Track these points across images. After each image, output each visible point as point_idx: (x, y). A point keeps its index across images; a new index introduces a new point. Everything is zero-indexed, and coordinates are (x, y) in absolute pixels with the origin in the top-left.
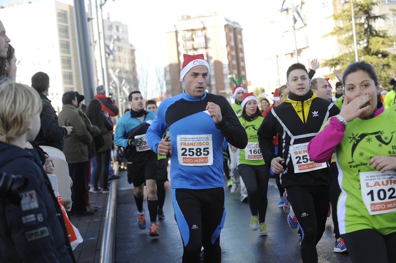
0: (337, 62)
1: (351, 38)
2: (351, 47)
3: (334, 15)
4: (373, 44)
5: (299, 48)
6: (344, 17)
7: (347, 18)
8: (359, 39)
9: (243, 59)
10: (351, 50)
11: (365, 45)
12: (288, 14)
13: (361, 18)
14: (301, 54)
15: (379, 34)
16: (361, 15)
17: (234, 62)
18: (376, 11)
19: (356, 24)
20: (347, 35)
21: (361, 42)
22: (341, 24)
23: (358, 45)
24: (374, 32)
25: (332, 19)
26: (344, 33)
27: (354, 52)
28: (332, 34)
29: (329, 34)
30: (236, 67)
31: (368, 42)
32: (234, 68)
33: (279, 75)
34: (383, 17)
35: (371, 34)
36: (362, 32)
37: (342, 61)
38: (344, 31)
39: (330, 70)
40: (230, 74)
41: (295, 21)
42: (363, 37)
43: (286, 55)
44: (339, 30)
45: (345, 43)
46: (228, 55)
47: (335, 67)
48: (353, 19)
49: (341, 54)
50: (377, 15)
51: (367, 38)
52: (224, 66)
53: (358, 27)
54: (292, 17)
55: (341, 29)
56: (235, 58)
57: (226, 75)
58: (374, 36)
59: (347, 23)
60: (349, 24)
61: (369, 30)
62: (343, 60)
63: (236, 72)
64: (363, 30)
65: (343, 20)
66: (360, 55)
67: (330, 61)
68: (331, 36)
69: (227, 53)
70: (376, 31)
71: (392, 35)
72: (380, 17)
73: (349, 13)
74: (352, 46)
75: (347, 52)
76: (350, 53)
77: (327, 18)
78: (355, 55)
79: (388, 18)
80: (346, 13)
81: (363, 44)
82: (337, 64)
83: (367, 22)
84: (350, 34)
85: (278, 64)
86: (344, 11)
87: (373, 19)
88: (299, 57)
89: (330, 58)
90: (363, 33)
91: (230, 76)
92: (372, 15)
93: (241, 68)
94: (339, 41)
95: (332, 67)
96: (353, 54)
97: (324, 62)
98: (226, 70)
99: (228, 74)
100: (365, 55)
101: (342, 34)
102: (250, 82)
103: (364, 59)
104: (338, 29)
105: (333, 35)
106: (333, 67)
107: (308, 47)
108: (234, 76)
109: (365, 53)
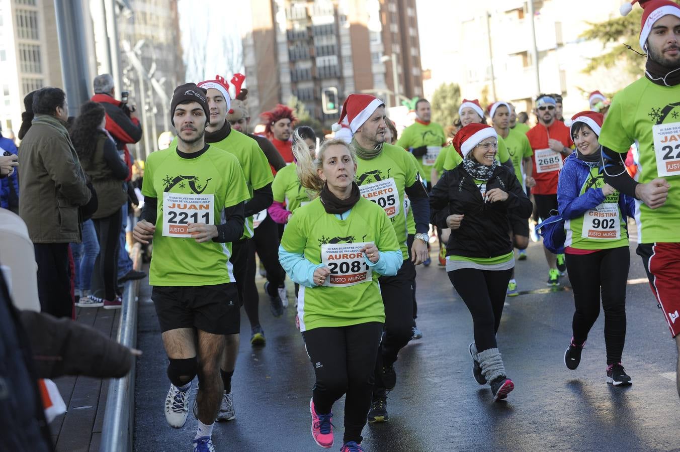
0: (620, 28)
9: (414, 22)
14: (541, 11)
17: (395, 28)
30: (398, 38)
32: (393, 41)
33: (491, 57)
37: (631, 27)
39: (604, 47)
40: (385, 54)
43: (508, 12)
46: (381, 12)
47: (615, 40)
52: (372, 36)
56: (396, 18)
57: (378, 58)
62: (633, 24)
63: (397, 48)
67: (604, 26)
69: (378, 8)
82: (619, 33)
85: (489, 31)
88: (536, 17)
89: (605, 19)
91: (384, 59)
93: (409, 42)
95: (608, 40)
97: (592, 28)
98: (376, 46)
99: (380, 55)
102: (428, 70)
106: (612, 40)
108: (394, 58)
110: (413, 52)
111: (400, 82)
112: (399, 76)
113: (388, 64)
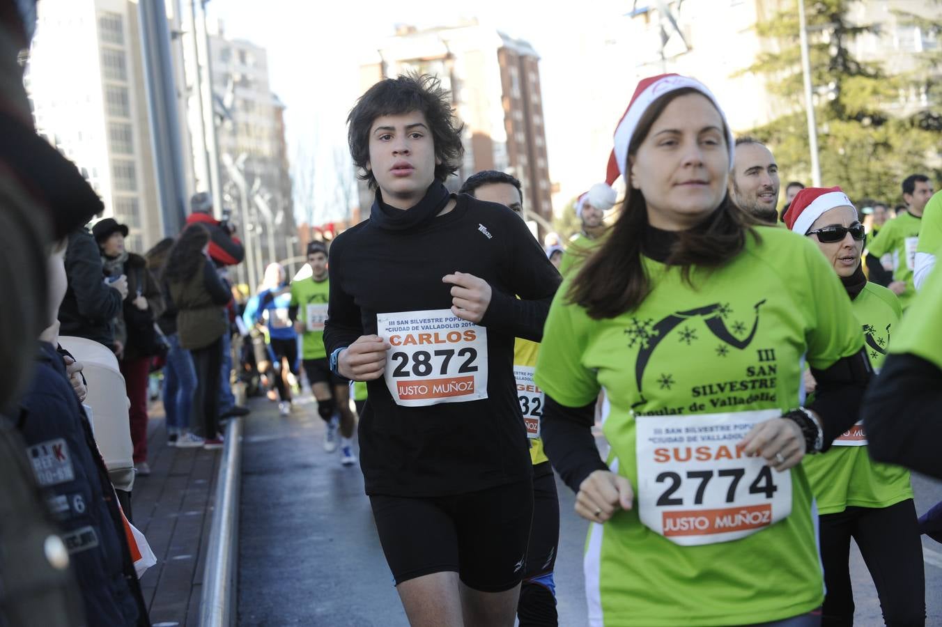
0: (765, 136)
1: (799, 79)
2: (797, 101)
3: (757, 26)
4: (850, 94)
6: (782, 30)
7: (789, 31)
8: (816, 81)
9: (541, 131)
10: (798, 109)
11: (832, 96)
12: (647, 21)
13: (821, 31)
15: (864, 70)
16: (822, 24)
17: (521, 137)
18: (857, 15)
19: (810, 47)
20: (787, 73)
21: (822, 90)
22: (775, 46)
23: (816, 97)
24: (853, 67)
25: (753, 36)
26: (783, 69)
27: (804, 113)
28: (754, 69)
29: (746, 71)
30: (524, 148)
31: (838, 89)
32: (519, 151)
34: (874, 29)
35: (846, 69)
36: (823, 65)
37: (776, 135)
38: (781, 63)
40: (510, 165)
41: (665, 38)
42: (827, 77)
44: (770, 61)
45: (784, 90)
46: (506, 120)
48: (803, 34)
49: (774, 118)
50: (859, 24)
51: (836, 80)
52: (496, 147)
53: (815, 52)
54: (659, 29)
55: (774, 58)
56: (521, 126)
58: (851, 75)
59: (789, 45)
60: (792, 46)
61: (840, 60)
62: (779, 131)
63: (523, 159)
64: (827, 60)
65: (779, 36)
66: (819, 120)
68: (750, 74)
69: (502, 116)
70: (858, 64)
71: (896, 71)
72: (868, 28)
73: (793, 21)
74: (801, 98)
75: (789, 112)
76: (796, 115)
77: (741, 32)
78: (806, 121)
79: (886, 33)
80: (786, 20)
81: (828, 93)
83: (835, 41)
84: (796, 69)
86: (781, 16)
87: (850, 36)
90: (825, 69)
92: (848, 26)
93: (536, 153)
94: (770, 88)
96: (802, 119)
98: (501, 156)
99: (505, 166)
100: (831, 119)
101: (775, 70)
102: (558, 184)
103: (830, 128)
104: (766, 58)
105: (754, 73)
109: (833, 114)
110: (540, 163)
111: (528, 196)
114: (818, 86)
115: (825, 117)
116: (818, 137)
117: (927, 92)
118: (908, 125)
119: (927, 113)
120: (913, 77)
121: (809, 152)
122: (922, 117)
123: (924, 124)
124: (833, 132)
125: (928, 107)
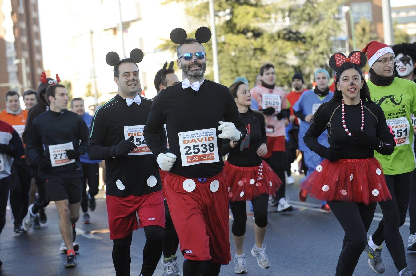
1: (206, 6)
2: (205, 20)
4: (239, 16)
5: (125, 20)
8: (217, 8)
9: (38, 36)
11: (228, 18)
14: (129, 29)
17: (24, 40)
20: (199, 2)
21: (221, 14)
23: (217, 18)
30: (26, 47)
31: (232, 13)
32: (23, 49)
33: (93, 62)
40: (17, 58)
42: (224, 5)
43: (106, 30)
45: (197, 14)
46: (14, 28)
51: (230, 7)
52: (8, 45)
56: (25, 32)
57: (11, 59)
58: (241, 4)
63: (26, 54)
66: (219, 33)
69: (12, 25)
71: (269, 2)
74: (208, 19)
81: (225, 16)
85: (92, 44)
88: (125, 34)
91: (16, 62)
93: (35, 50)
94: (188, 12)
98: (11, 52)
99: (14, 58)
100: (227, 33)
102: (49, 71)
103: (225, 39)
105: (177, 2)
107: (139, 19)
108: (23, 61)
109: (227, 30)
110: (37, 57)
111: (28, 78)
112: (28, 74)
113: (19, 66)
114: (219, 11)
115: (223, 32)
116: (218, 44)
117: (289, 16)
118: (276, 38)
119: (289, 29)
120: (281, 6)
121: (212, 54)
122: (285, 32)
123: (287, 36)
124: (227, 41)
125: (290, 26)
